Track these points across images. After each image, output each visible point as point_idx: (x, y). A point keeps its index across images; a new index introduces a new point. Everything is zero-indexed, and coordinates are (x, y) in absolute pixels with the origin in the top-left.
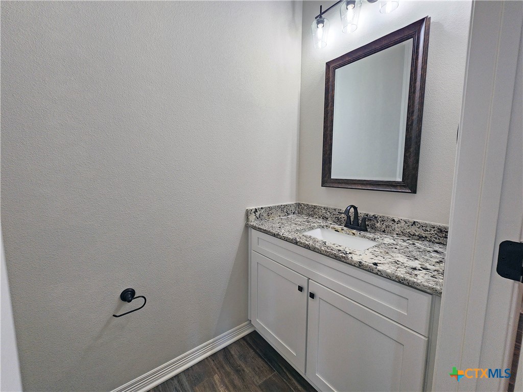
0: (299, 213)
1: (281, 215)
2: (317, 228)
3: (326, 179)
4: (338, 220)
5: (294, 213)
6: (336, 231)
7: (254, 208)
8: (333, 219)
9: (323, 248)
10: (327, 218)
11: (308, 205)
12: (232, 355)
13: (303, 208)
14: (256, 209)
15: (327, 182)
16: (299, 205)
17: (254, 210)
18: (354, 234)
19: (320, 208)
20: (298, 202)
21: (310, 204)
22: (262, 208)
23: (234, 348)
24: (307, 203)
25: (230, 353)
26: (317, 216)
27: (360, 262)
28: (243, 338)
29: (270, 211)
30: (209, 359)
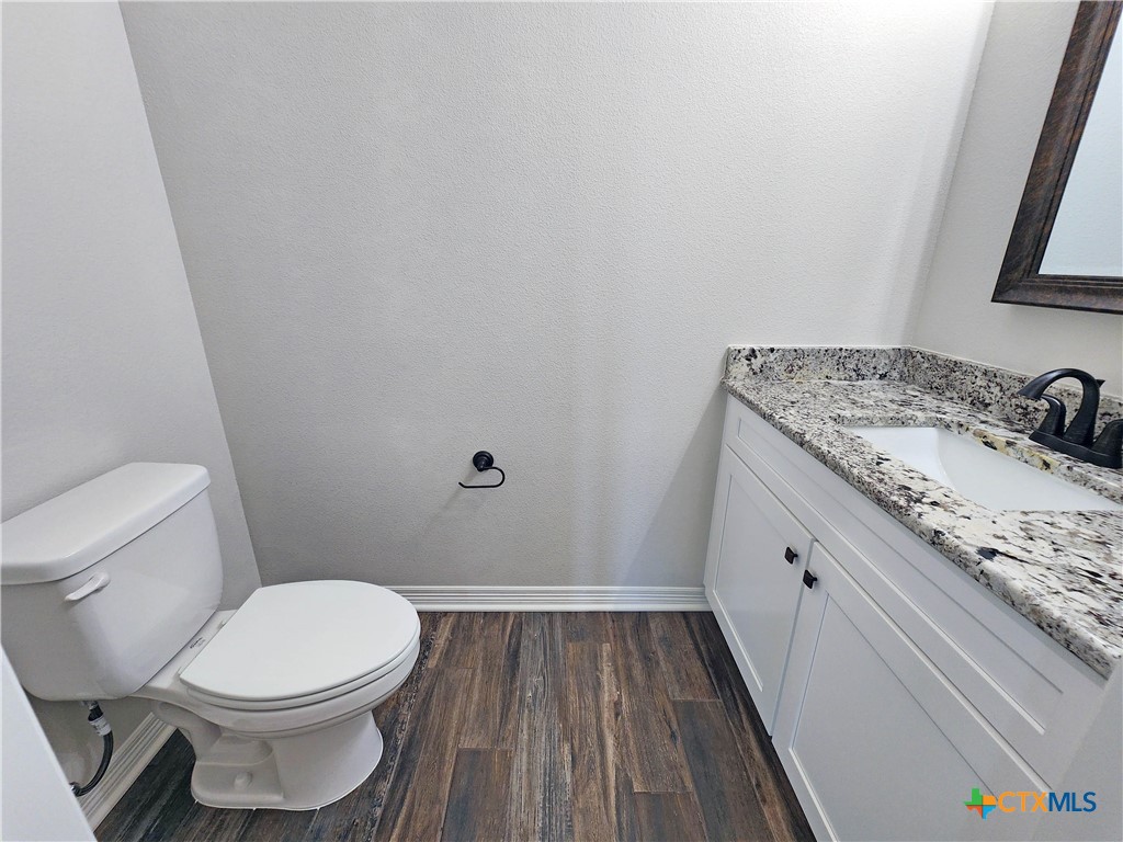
0: (901, 379)
1: (835, 374)
2: (925, 424)
3: (1016, 275)
4: (1025, 415)
5: (882, 377)
6: (986, 444)
7: (748, 346)
8: (1007, 409)
9: (855, 471)
10: (987, 405)
11: (934, 357)
12: (649, 630)
13: (917, 367)
14: (753, 351)
15: (1015, 288)
16: (909, 354)
17: (747, 353)
18: (1047, 465)
19: (970, 370)
20: (907, 346)
21: (943, 354)
22: (772, 350)
23: (658, 620)
24: (935, 352)
25: (647, 624)
26: (955, 395)
27: (937, 532)
28: (684, 614)
29: (796, 361)
30: (608, 615)
